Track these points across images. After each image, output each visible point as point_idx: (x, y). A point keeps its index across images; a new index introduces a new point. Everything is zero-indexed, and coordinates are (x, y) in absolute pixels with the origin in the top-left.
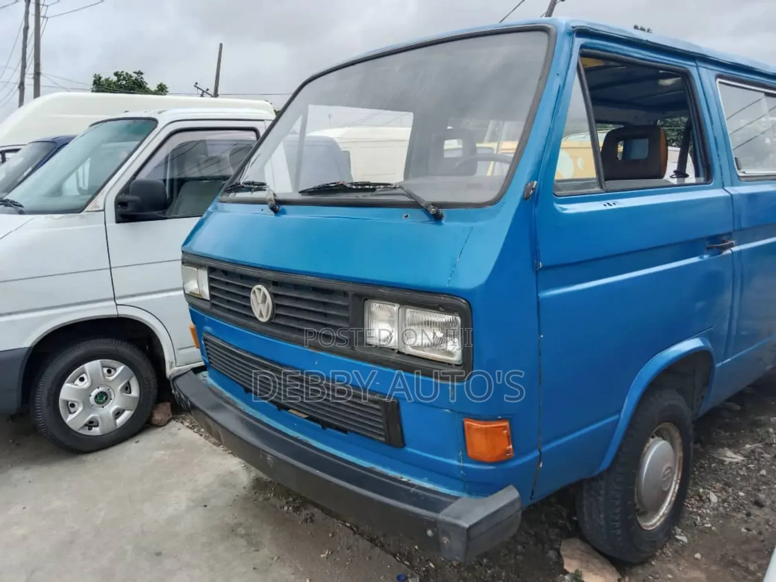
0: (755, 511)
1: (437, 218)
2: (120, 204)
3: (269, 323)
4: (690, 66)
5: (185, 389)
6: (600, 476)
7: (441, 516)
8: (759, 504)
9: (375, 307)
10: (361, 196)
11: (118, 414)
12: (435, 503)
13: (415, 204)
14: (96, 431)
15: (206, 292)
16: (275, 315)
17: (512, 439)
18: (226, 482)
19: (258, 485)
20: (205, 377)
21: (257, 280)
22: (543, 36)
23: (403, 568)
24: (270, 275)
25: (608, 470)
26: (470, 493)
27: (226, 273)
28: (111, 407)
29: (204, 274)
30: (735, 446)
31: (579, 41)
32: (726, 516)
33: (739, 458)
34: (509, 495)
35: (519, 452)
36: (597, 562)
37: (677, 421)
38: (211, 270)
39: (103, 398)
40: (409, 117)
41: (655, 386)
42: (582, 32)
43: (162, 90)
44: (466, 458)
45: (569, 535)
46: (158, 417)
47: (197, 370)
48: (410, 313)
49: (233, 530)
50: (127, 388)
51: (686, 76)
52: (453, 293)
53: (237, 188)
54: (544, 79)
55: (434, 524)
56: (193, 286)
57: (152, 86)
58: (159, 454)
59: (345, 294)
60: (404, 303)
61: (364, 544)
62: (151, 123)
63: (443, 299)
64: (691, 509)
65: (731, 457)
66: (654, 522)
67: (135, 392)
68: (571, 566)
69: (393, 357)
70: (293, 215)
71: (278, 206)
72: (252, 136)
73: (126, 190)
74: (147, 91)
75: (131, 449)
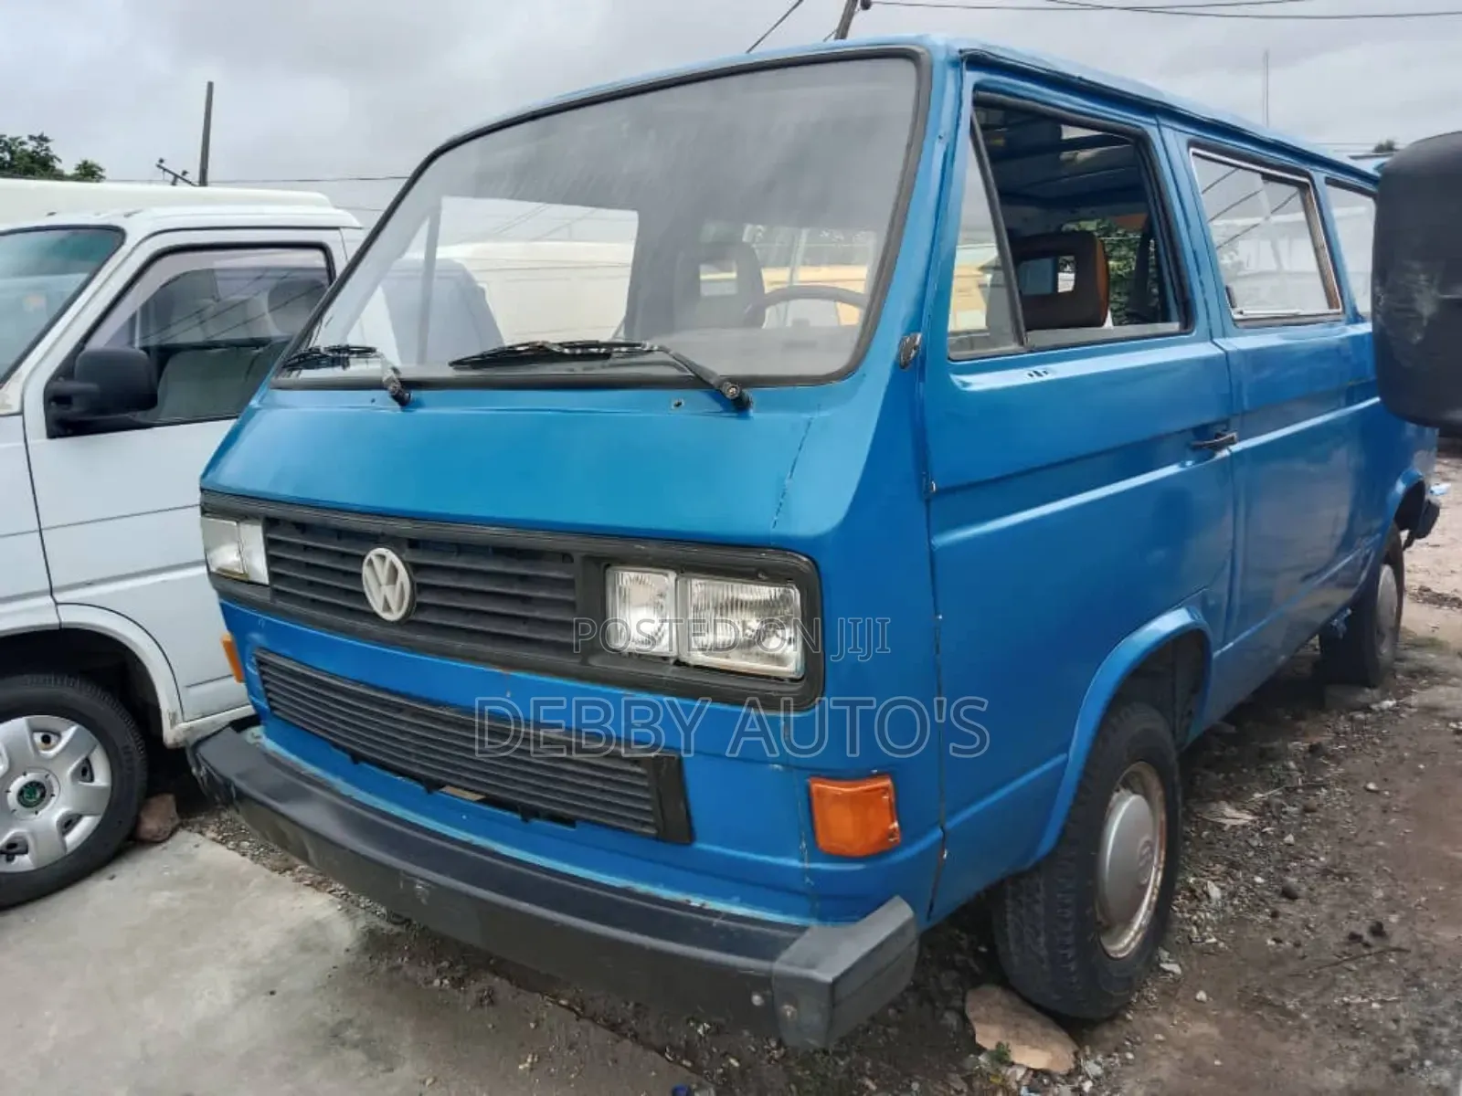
0: (1285, 907)
1: (740, 406)
2: (55, 399)
3: (404, 622)
4: (1148, 125)
5: (221, 761)
6: (1037, 868)
7: (779, 966)
8: (1289, 895)
9: (627, 578)
10: (578, 369)
11: (68, 823)
12: (764, 943)
13: (697, 381)
14: (24, 862)
15: (259, 568)
16: (416, 606)
17: (897, 811)
18: (308, 942)
19: (374, 943)
20: (258, 737)
21: (376, 539)
22: (905, 69)
23: (682, 1075)
24: (405, 527)
25: (1051, 856)
26: (823, 917)
27: (302, 527)
28: (53, 812)
29: (254, 535)
30: (1236, 797)
31: (972, 77)
32: (1240, 921)
33: (1246, 818)
34: (895, 917)
35: (910, 833)
36: (1034, 1025)
37: (1154, 759)
38: (270, 523)
39: (35, 794)
40: (628, 221)
41: (1119, 700)
42: (976, 61)
43: (88, 172)
44: (816, 853)
45: (976, 982)
46: (150, 825)
47: (240, 725)
48: (699, 587)
49: (335, 1036)
50: (85, 771)
51: (1141, 143)
52: (784, 546)
53: (313, 359)
54: (915, 146)
55: (763, 982)
56: (227, 557)
57: (68, 166)
58: (160, 899)
59: (566, 557)
60: (686, 568)
61: (600, 1036)
62: (113, 236)
63: (765, 557)
64: (1179, 915)
65: (1234, 816)
66: (1126, 943)
67: (102, 778)
68: (988, 1037)
69: (670, 672)
70: (435, 409)
71: (405, 391)
72: (316, 259)
73: (66, 370)
74: (60, 176)
75: (100, 892)
